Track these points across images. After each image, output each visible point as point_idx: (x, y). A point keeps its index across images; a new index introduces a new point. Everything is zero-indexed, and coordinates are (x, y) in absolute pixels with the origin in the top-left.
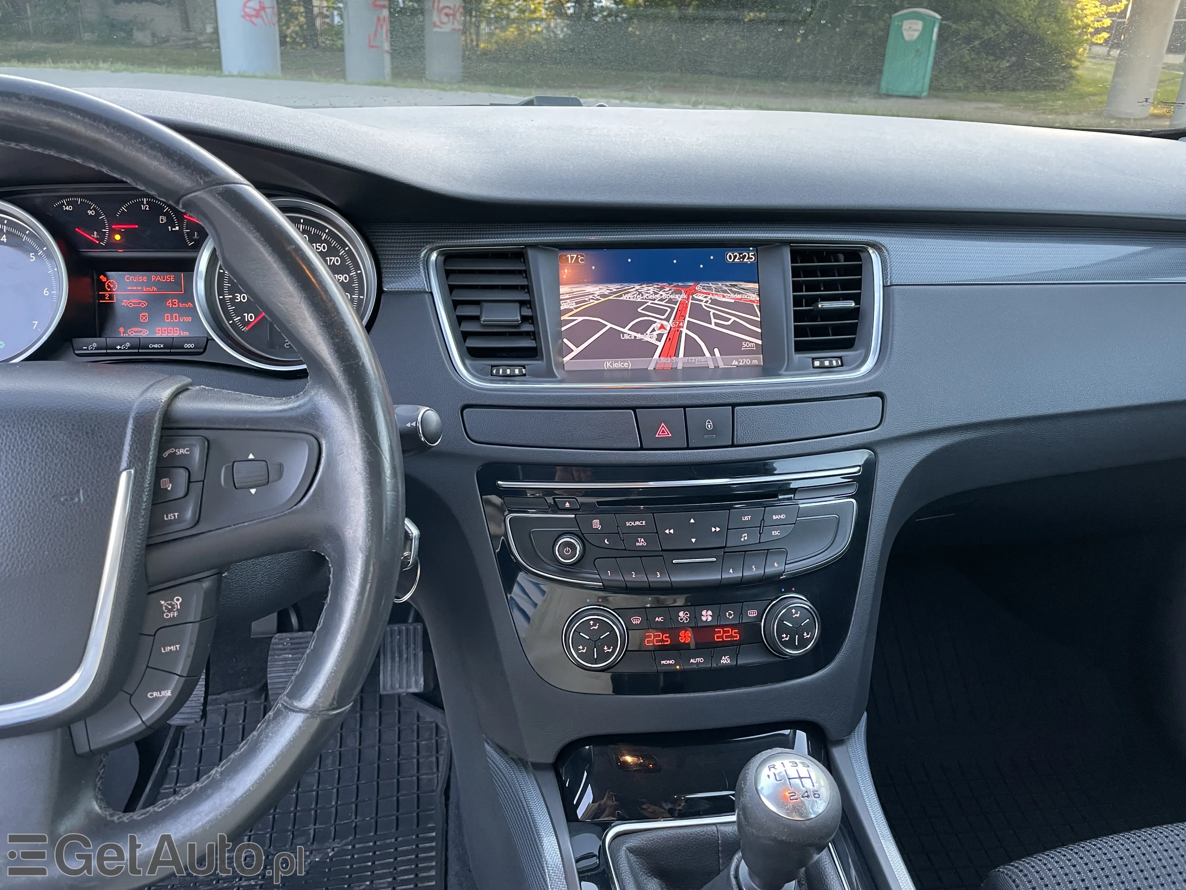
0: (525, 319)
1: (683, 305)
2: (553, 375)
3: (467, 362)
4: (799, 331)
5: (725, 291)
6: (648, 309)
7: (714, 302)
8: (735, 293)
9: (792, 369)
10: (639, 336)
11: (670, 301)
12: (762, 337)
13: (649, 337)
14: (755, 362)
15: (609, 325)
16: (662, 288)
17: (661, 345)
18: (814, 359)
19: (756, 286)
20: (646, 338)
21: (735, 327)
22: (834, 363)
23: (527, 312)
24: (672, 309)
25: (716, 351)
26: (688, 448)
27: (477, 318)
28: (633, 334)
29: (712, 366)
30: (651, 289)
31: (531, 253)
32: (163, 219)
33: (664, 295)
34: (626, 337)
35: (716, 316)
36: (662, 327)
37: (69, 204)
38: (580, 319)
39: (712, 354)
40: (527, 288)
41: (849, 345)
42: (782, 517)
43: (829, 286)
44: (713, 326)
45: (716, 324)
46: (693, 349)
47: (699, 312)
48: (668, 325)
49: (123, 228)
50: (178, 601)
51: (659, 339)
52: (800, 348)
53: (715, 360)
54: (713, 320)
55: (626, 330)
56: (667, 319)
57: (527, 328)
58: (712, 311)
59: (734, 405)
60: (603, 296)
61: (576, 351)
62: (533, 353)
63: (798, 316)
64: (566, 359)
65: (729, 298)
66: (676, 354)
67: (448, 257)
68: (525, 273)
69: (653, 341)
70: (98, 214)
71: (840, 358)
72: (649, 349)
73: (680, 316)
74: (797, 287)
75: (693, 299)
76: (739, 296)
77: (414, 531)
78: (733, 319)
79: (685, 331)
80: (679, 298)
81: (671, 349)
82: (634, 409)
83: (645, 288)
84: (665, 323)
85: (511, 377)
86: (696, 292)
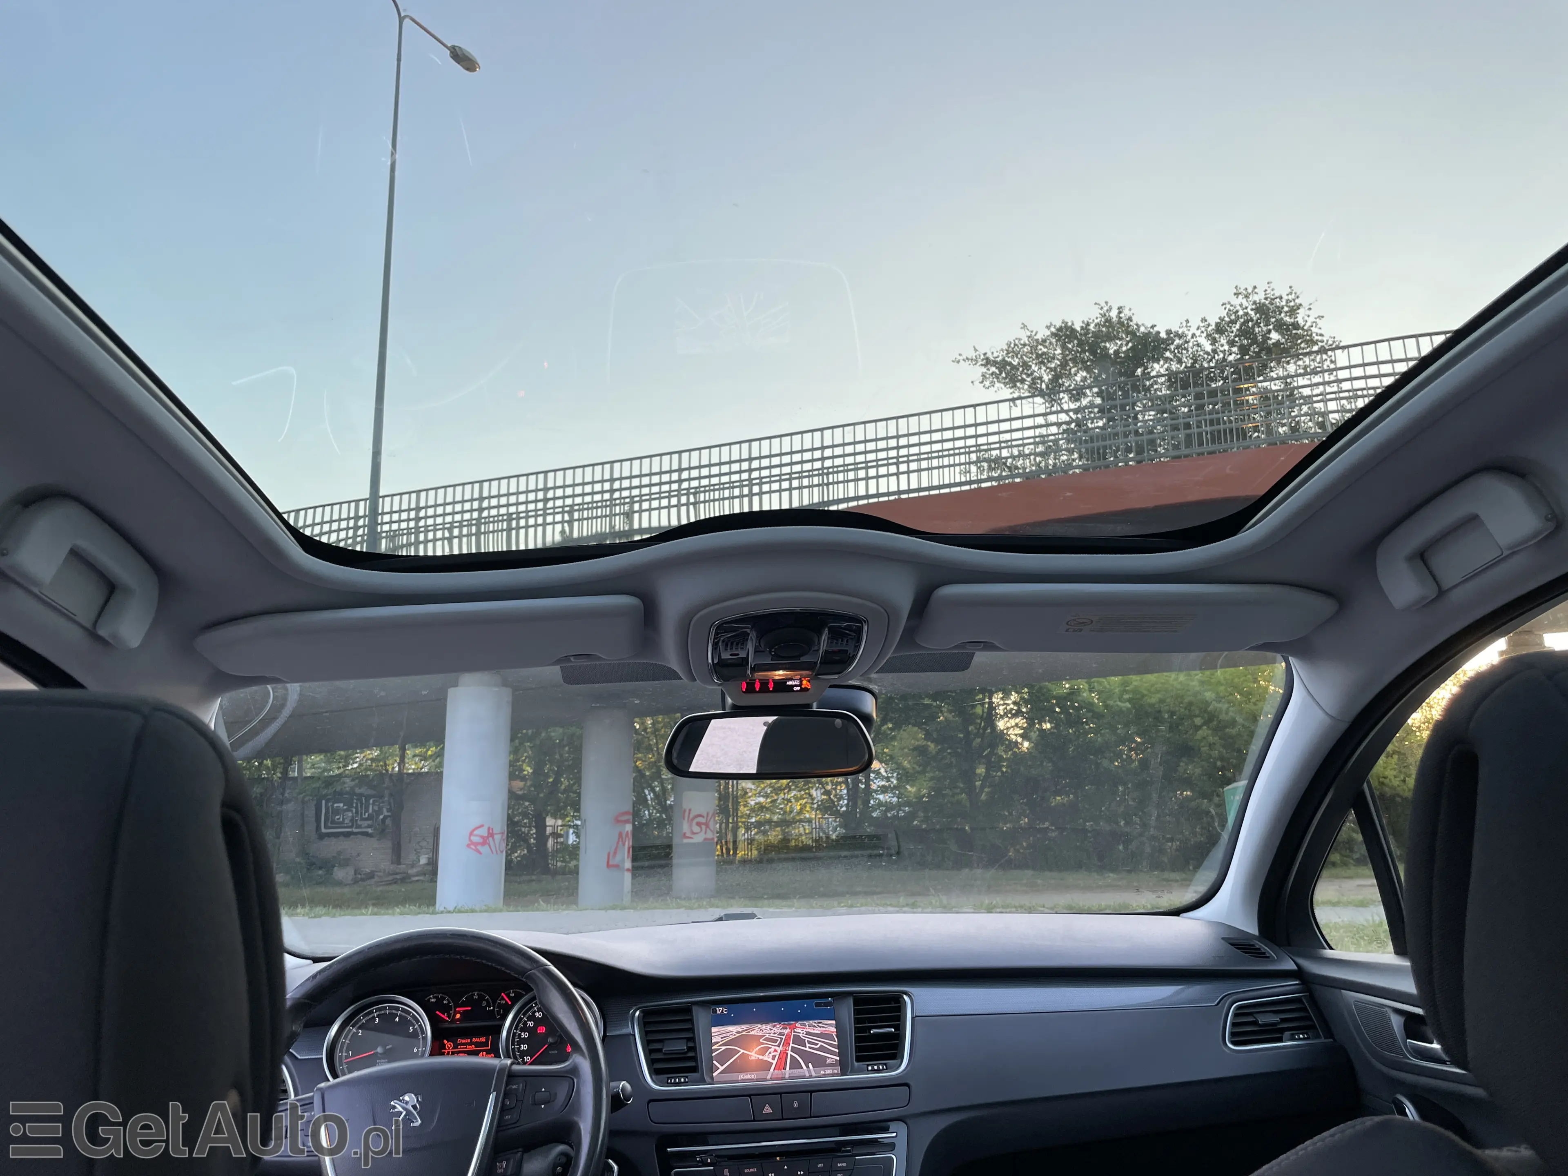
0: (690, 1049)
1: (788, 1036)
2: (705, 1081)
3: (653, 1077)
4: (858, 1049)
5: (815, 1027)
6: (767, 1039)
7: (808, 1033)
8: (820, 1027)
9: (854, 1072)
10: (761, 1057)
11: (780, 1034)
12: (839, 1055)
13: (767, 1058)
14: (835, 1071)
15: (742, 1051)
16: (774, 1026)
17: (774, 1062)
18: (868, 1065)
19: (834, 1022)
20: (765, 1058)
21: (821, 1049)
22: (881, 1067)
23: (691, 1044)
24: (782, 1039)
25: (810, 1065)
26: (783, 1119)
27: (660, 1050)
28: (758, 1056)
29: (807, 1075)
30: (769, 1027)
31: (695, 1009)
32: (484, 1004)
33: (777, 1031)
34: (753, 1058)
35: (809, 1043)
36: (775, 1051)
37: (434, 998)
38: (724, 1048)
39: (808, 1067)
40: (692, 1030)
41: (893, 1057)
42: (844, 1165)
43: (882, 1020)
44: (807, 1049)
45: (810, 1048)
46: (795, 1065)
47: (798, 1040)
48: (779, 1049)
49: (461, 1009)
50: (504, 1163)
51: (773, 1058)
52: (859, 1059)
53: (809, 1071)
54: (808, 1045)
55: (753, 1054)
56: (779, 1046)
57: (691, 1054)
58: (807, 1039)
59: (811, 1092)
60: (738, 1032)
61: (721, 1068)
62: (694, 1069)
63: (858, 1039)
64: (715, 1074)
65: (817, 1031)
66: (785, 1068)
67: (645, 1013)
68: (691, 1021)
69: (770, 1060)
70: (449, 1003)
71: (885, 1064)
72: (767, 1066)
73: (787, 1043)
74: (857, 1021)
75: (795, 1032)
76: (824, 1029)
77: (616, 1167)
78: (820, 1044)
79: (790, 1052)
80: (786, 1032)
81: (781, 1065)
82: (750, 1096)
83: (764, 1026)
84: (777, 1048)
85: (679, 1084)
86: (796, 1027)
